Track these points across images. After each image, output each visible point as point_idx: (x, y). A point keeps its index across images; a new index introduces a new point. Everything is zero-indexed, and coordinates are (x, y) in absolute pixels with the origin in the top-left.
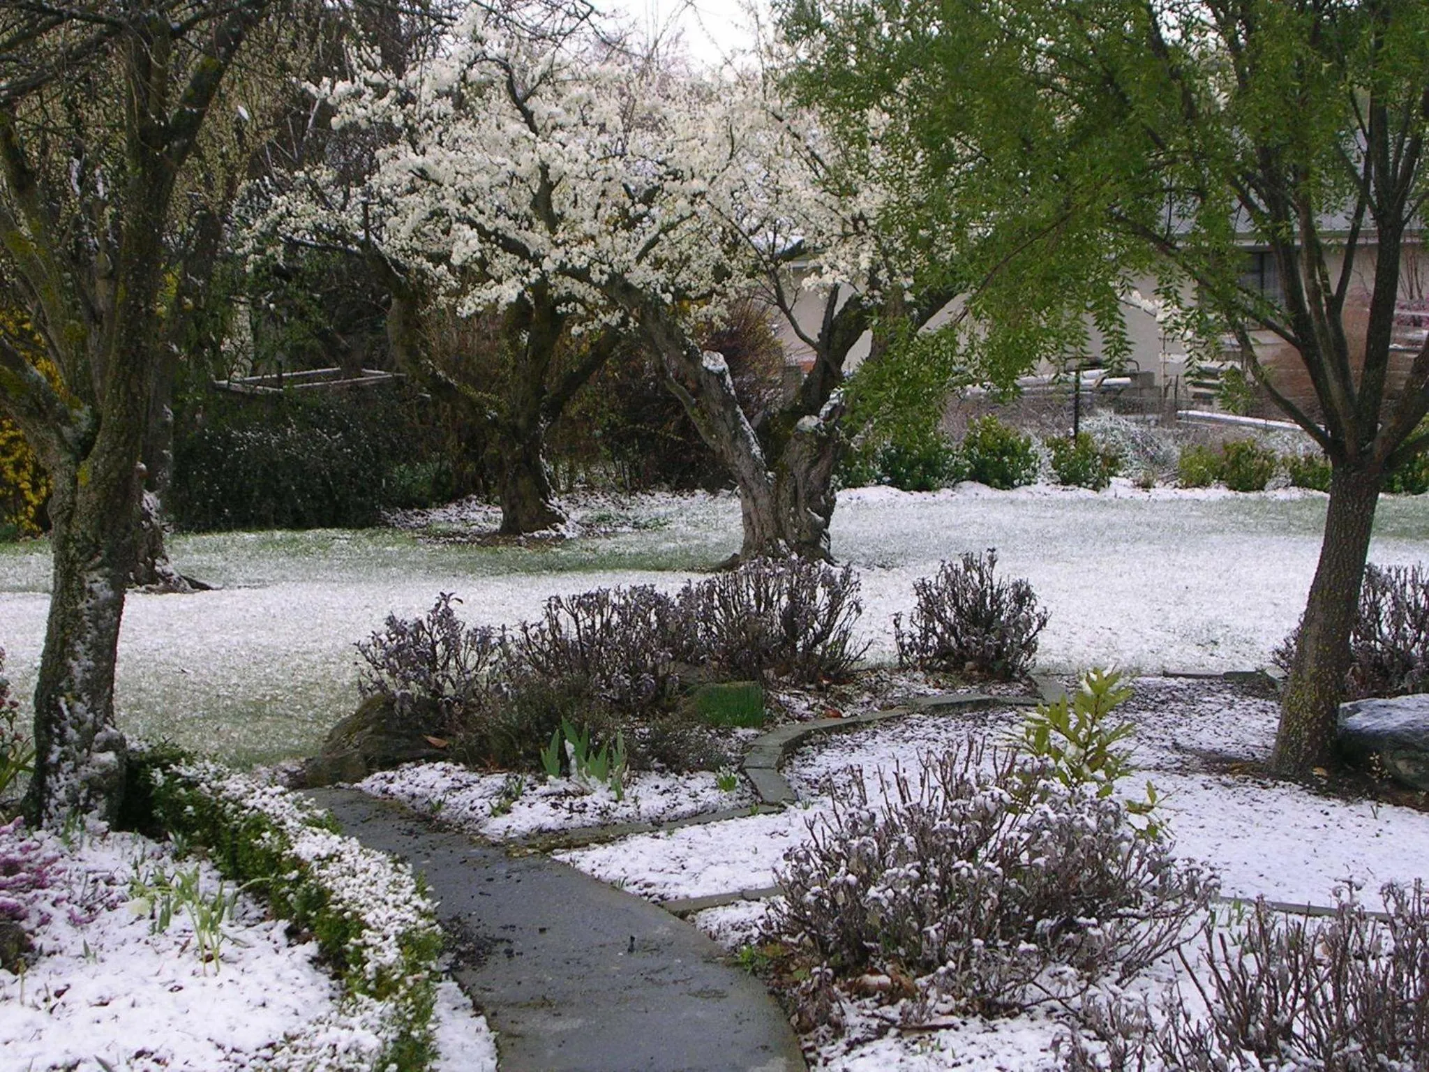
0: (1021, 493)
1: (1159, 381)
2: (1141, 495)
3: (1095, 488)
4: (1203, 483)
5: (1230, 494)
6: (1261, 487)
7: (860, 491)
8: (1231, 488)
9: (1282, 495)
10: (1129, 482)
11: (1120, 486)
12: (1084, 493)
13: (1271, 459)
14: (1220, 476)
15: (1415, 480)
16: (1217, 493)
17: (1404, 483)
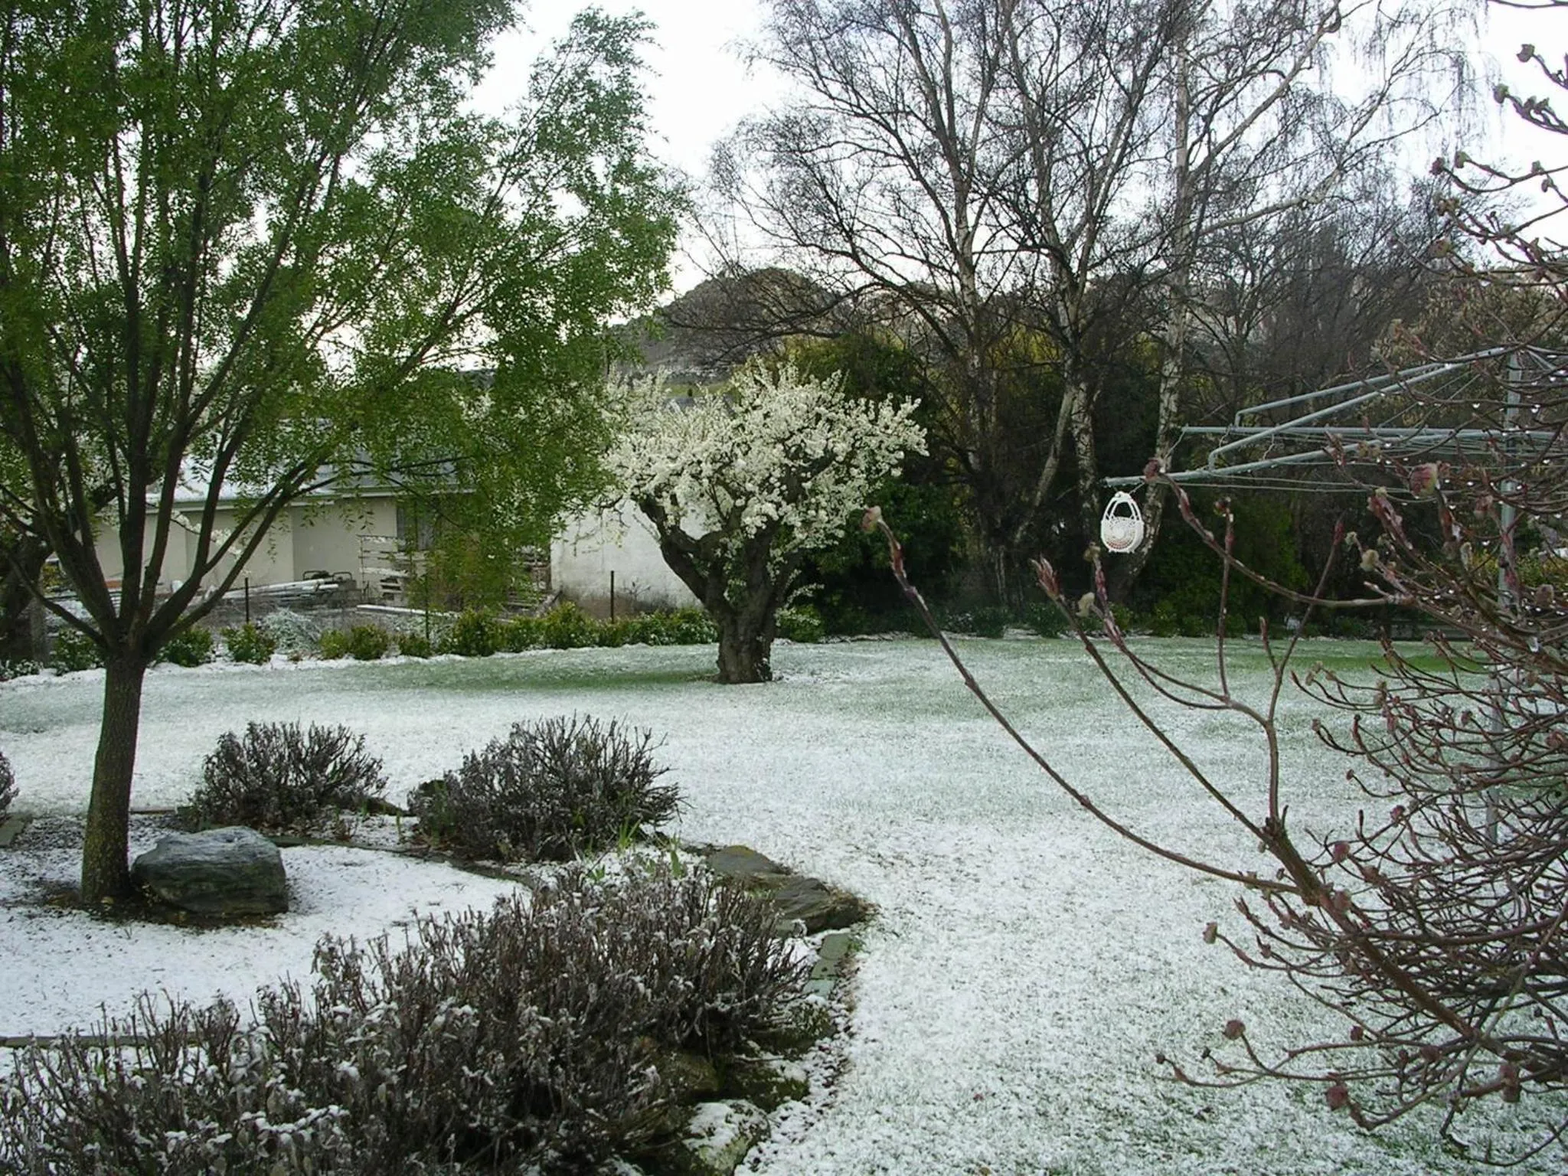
0: (203, 669)
1: (360, 586)
2: (292, 666)
3: (259, 663)
4: (337, 656)
5: (356, 662)
6: (378, 657)
7: (81, 673)
8: (357, 658)
9: (392, 661)
10: (285, 657)
11: (278, 660)
12: (250, 667)
13: (384, 638)
14: (348, 650)
15: (484, 647)
16: (346, 662)
17: (477, 649)
